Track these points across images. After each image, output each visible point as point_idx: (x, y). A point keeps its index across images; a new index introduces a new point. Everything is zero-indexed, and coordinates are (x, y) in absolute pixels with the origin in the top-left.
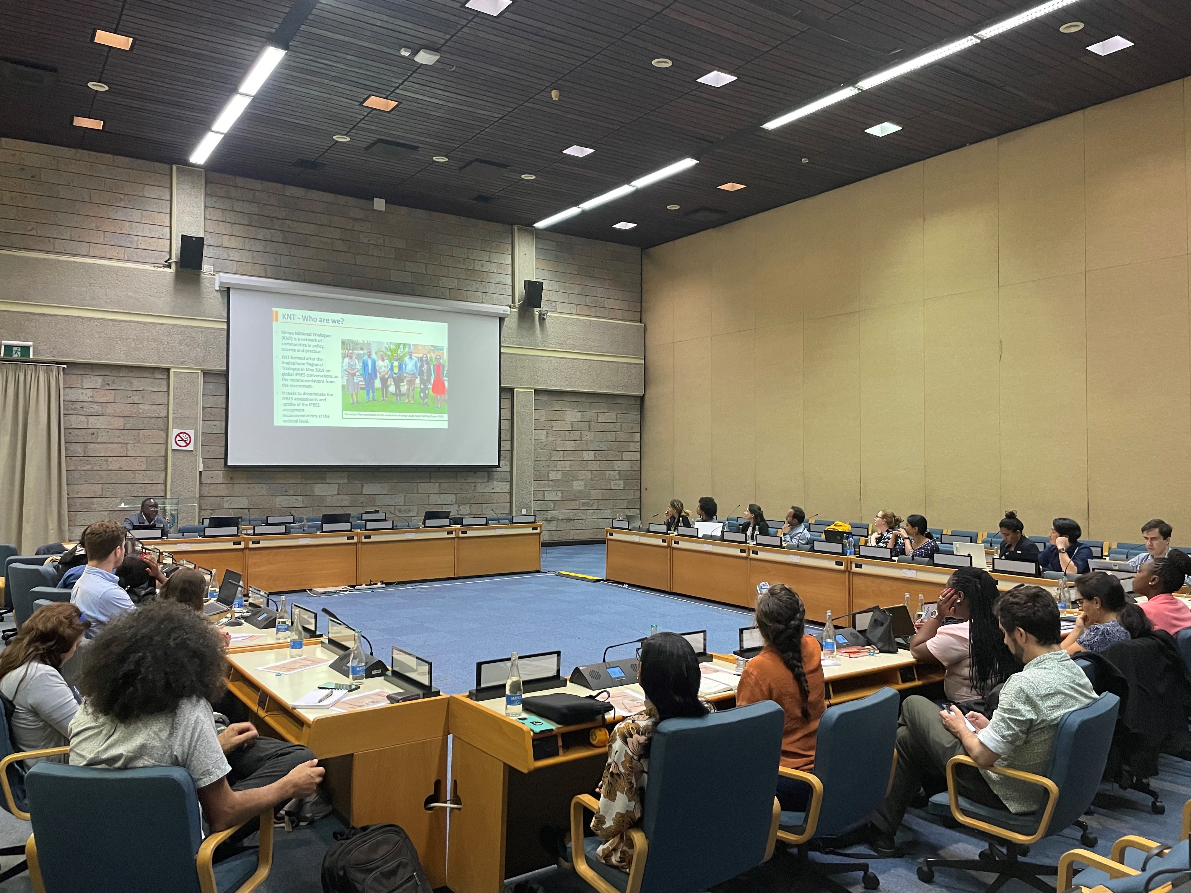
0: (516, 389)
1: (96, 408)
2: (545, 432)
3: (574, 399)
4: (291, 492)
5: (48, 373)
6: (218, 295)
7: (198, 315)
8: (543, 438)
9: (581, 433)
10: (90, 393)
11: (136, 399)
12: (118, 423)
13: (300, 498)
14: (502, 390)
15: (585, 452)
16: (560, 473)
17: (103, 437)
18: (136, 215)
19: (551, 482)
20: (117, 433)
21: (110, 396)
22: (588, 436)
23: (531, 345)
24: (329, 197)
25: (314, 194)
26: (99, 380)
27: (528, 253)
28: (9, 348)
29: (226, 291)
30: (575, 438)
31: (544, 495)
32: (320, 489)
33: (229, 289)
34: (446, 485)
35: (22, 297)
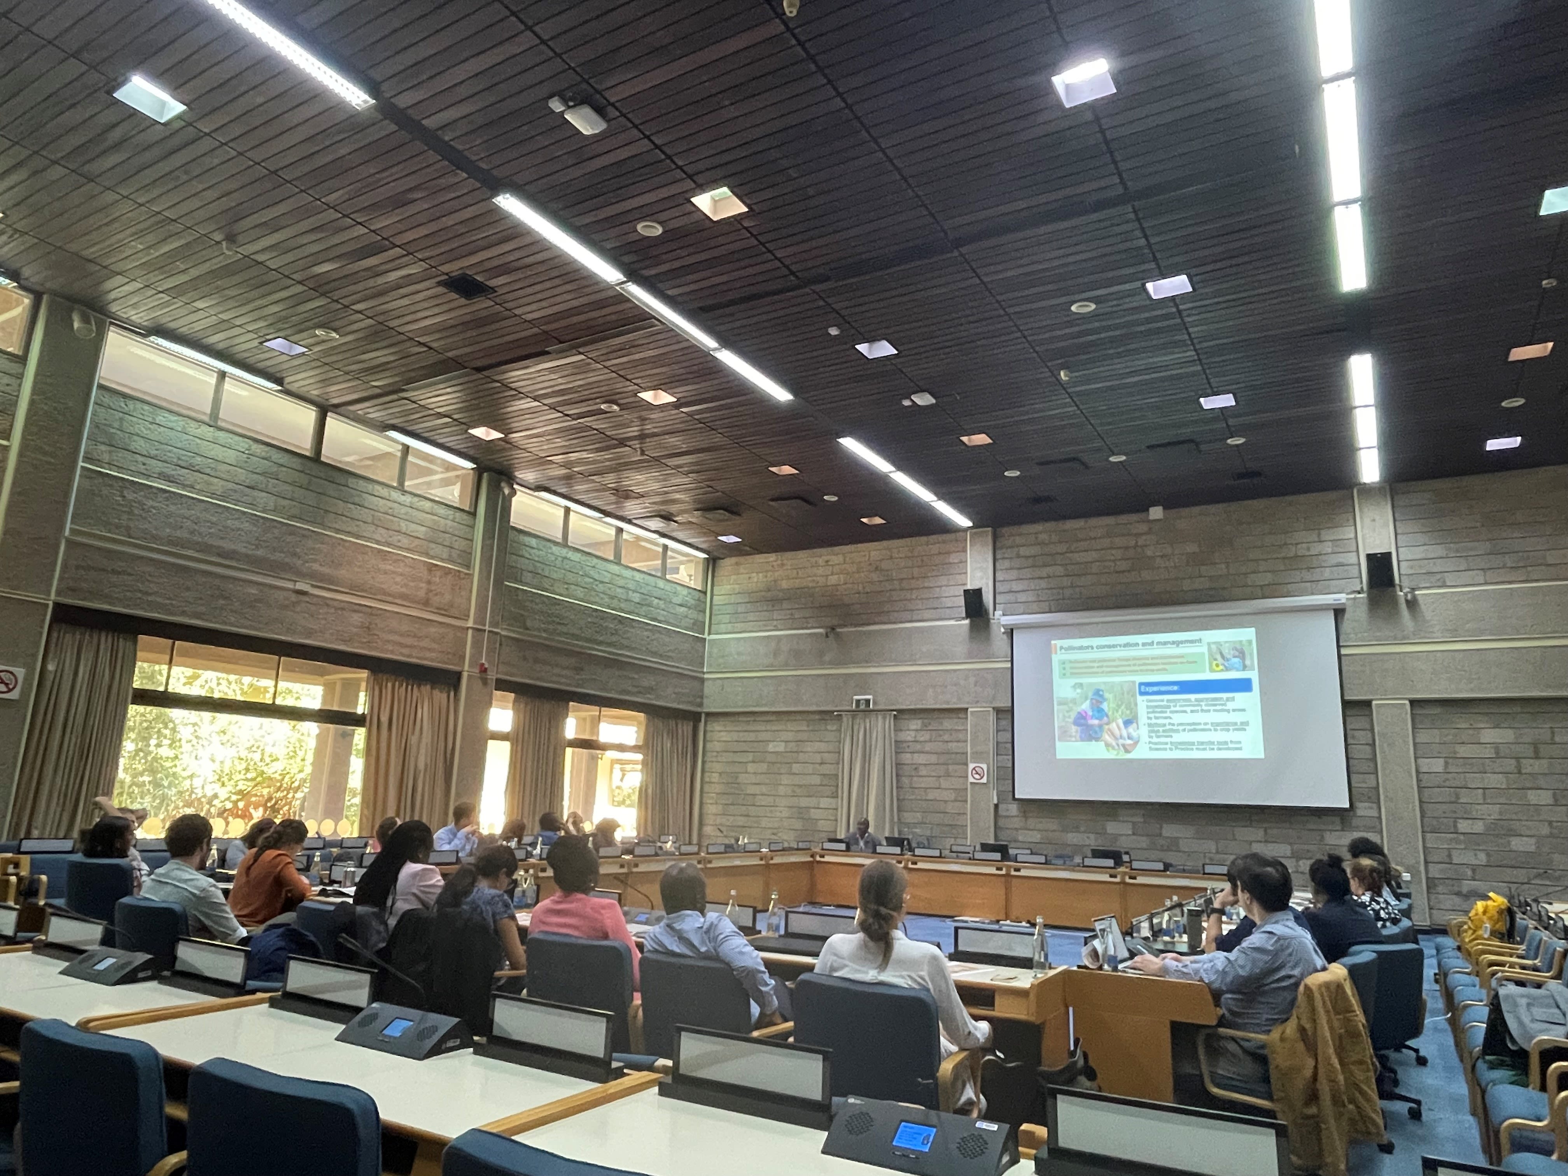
0: (1374, 703)
1: (918, 747)
2: (1442, 761)
3: (1494, 709)
4: (1082, 829)
5: (884, 718)
6: (1005, 637)
7: (989, 657)
8: (1441, 769)
9: (1518, 762)
10: (913, 734)
11: (946, 737)
12: (933, 759)
13: (1092, 836)
14: (1347, 705)
15: (1530, 792)
16: (1480, 823)
17: (923, 772)
18: (943, 580)
19: (1462, 837)
20: (934, 767)
21: (926, 736)
22: (1531, 766)
23: (1395, 639)
24: (1110, 520)
25: (1094, 522)
26: (919, 722)
27: (1377, 518)
28: (858, 701)
29: (1010, 632)
30: (1508, 769)
31: (1450, 856)
32: (1112, 827)
33: (1012, 630)
34: (1275, 831)
35: (867, 661)
